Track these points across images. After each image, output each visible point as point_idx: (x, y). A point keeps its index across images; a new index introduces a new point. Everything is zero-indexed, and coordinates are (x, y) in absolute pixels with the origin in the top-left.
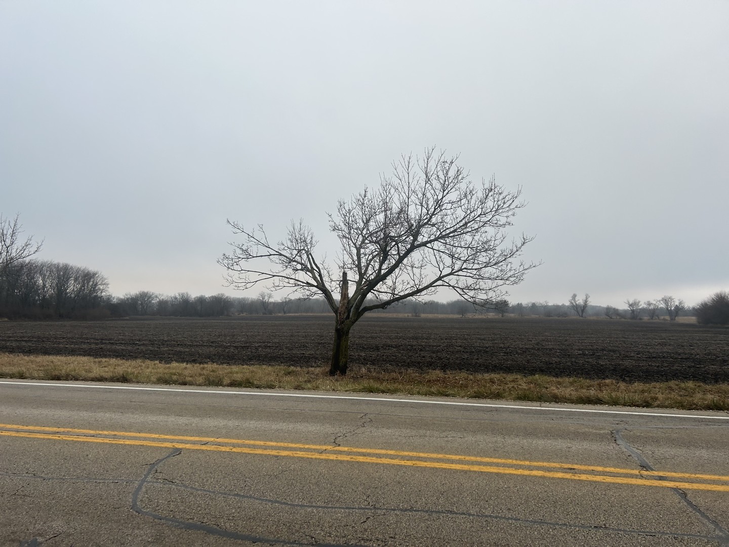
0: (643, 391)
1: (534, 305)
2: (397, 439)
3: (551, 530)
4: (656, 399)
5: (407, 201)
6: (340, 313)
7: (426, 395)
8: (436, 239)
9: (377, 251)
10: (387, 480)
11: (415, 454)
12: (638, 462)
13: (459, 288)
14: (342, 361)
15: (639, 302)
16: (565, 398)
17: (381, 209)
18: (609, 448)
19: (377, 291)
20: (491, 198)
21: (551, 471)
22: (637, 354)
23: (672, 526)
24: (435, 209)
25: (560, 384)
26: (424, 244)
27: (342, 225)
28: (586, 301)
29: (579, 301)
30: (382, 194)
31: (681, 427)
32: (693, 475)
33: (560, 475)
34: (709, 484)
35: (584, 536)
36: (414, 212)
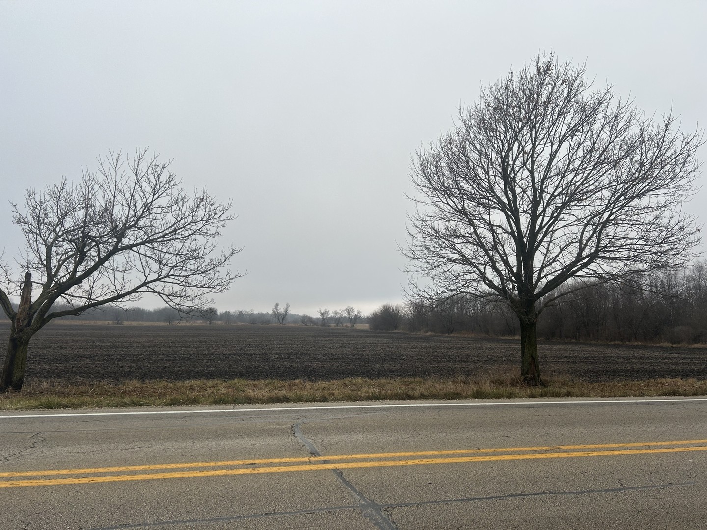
0: (324, 389)
1: (241, 312)
2: (74, 456)
3: (225, 525)
4: (333, 394)
5: (112, 200)
6: (18, 320)
7: (117, 406)
8: (143, 243)
9: (73, 251)
10: (54, 503)
11: (93, 470)
12: (309, 450)
13: (165, 295)
14: (17, 375)
15: (329, 311)
16: (258, 399)
17: (82, 204)
18: (288, 440)
19: (69, 295)
20: (203, 207)
21: (235, 468)
22: (323, 356)
23: (328, 502)
24: (143, 212)
25: (256, 387)
26: (130, 247)
27: (30, 218)
28: (286, 310)
29: (280, 310)
30: (84, 190)
31: (347, 416)
32: (350, 456)
33: (241, 471)
34: (361, 462)
35: (255, 524)
36: (120, 212)
